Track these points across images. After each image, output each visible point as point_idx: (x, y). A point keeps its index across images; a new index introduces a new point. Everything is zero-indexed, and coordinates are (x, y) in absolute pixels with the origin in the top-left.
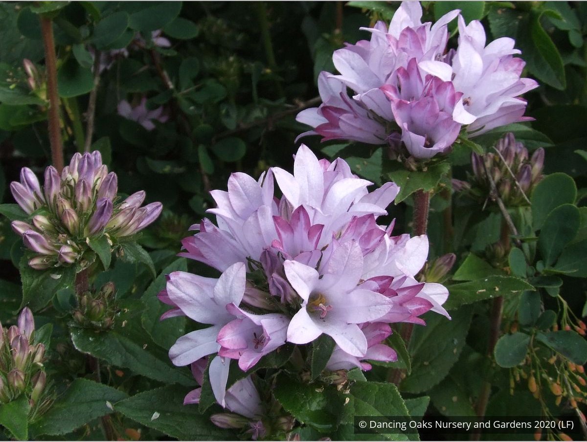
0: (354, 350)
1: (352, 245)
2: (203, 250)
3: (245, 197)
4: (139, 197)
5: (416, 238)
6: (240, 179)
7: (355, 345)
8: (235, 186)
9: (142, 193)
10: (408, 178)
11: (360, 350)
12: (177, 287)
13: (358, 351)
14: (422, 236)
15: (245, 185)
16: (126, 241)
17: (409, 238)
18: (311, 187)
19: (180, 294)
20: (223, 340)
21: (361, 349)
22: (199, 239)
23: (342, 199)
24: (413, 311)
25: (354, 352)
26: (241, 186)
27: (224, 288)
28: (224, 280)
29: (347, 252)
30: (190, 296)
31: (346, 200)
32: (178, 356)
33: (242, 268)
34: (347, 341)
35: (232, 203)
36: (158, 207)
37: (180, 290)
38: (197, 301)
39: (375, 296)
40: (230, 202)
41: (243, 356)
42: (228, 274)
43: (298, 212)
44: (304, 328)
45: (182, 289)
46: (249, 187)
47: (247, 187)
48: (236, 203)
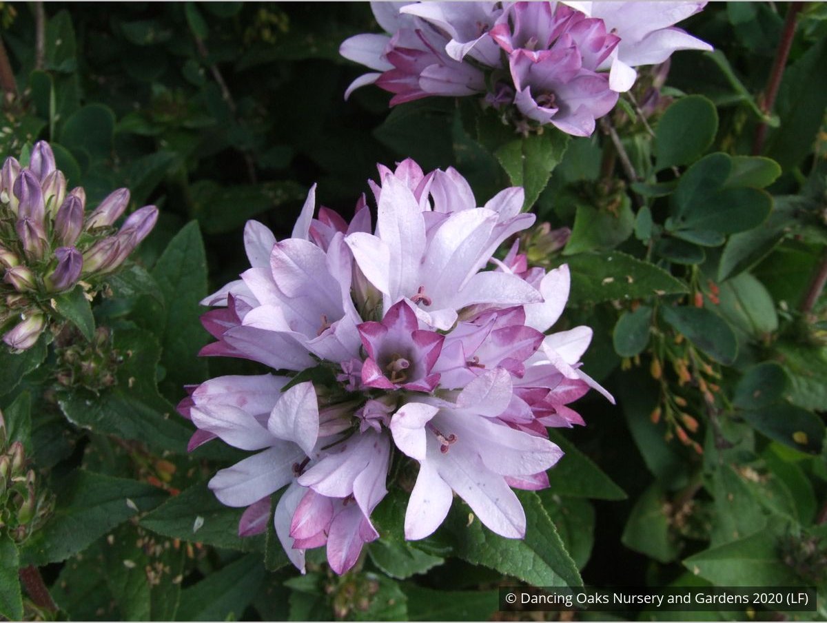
0: (505, 524)
1: (498, 373)
3: (300, 271)
4: (121, 197)
5: (553, 272)
6: (289, 248)
7: (506, 514)
8: (283, 261)
9: (125, 193)
10: (523, 157)
11: (514, 525)
12: (208, 413)
13: (513, 528)
14: (562, 267)
15: (298, 256)
17: (544, 274)
18: (404, 240)
19: (214, 422)
20: (298, 527)
21: (516, 524)
22: (231, 337)
24: (560, 394)
25: (505, 528)
26: (291, 259)
27: (285, 422)
28: (282, 410)
29: (489, 386)
30: (230, 422)
32: (223, 489)
33: (309, 394)
34: (490, 502)
35: (279, 287)
36: (151, 214)
37: (215, 418)
38: (241, 425)
39: (533, 441)
40: (276, 285)
41: (331, 537)
42: (288, 403)
43: (397, 309)
45: (216, 416)
46: (305, 256)
47: (302, 257)
48: (285, 283)
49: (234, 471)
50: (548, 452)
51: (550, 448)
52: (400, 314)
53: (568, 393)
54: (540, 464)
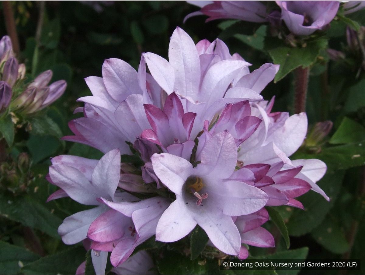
0: (228, 246)
1: (225, 136)
2: (85, 134)
3: (121, 82)
4: (47, 75)
5: (295, 116)
6: (114, 64)
7: (229, 240)
8: (109, 72)
9: (49, 73)
10: (288, 55)
11: (233, 247)
12: (59, 171)
13: (232, 248)
14: (301, 114)
15: (120, 71)
16: (31, 118)
17: (288, 116)
18: (187, 71)
19: (63, 179)
20: (95, 233)
21: (235, 246)
22: (79, 124)
23: (219, 81)
24: (291, 192)
25: (227, 249)
26: (116, 73)
27: (101, 175)
28: (100, 167)
29: (220, 144)
30: (72, 180)
31: (223, 83)
32: (66, 233)
33: (117, 156)
34: (221, 234)
35: (107, 89)
36: (62, 85)
37: (62, 175)
38: (79, 184)
40: (105, 89)
41: (117, 248)
42: (104, 162)
43: (171, 99)
44: (175, 223)
45: (64, 174)
46: (124, 72)
47: (122, 72)
48: (111, 88)
49: (73, 219)
50: (260, 198)
51: (260, 194)
52: (174, 105)
53: (296, 191)
54: (254, 206)
